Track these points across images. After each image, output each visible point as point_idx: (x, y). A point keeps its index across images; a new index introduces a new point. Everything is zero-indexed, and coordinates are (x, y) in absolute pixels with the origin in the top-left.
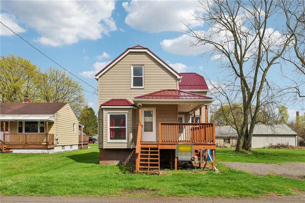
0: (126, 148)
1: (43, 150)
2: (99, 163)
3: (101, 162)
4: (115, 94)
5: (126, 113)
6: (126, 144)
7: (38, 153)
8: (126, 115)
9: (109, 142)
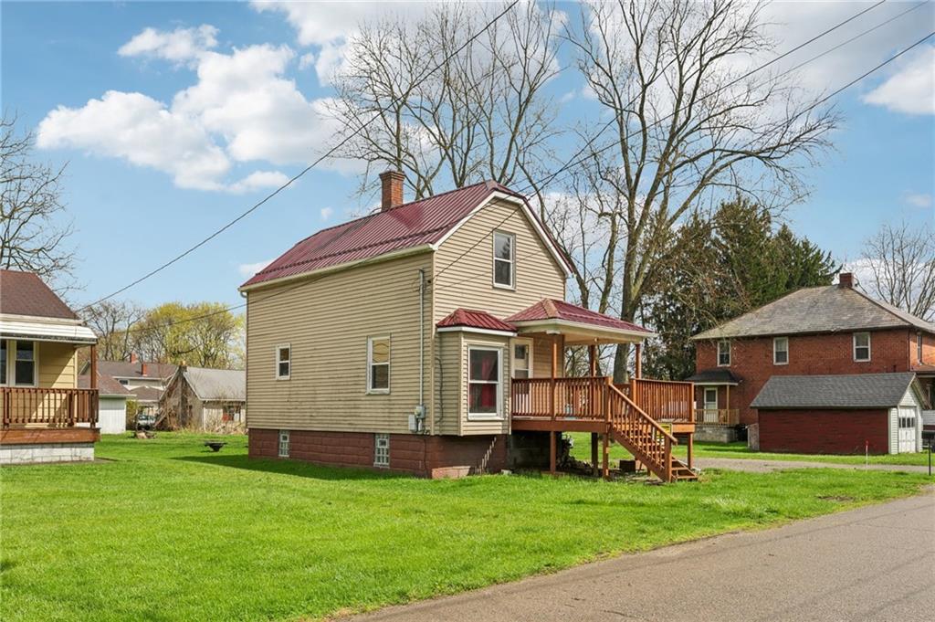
0: (500, 432)
1: (78, 450)
2: (430, 476)
3: (434, 472)
4: (465, 296)
5: (500, 348)
6: (501, 424)
7: (58, 459)
8: (500, 353)
9: (473, 419)
